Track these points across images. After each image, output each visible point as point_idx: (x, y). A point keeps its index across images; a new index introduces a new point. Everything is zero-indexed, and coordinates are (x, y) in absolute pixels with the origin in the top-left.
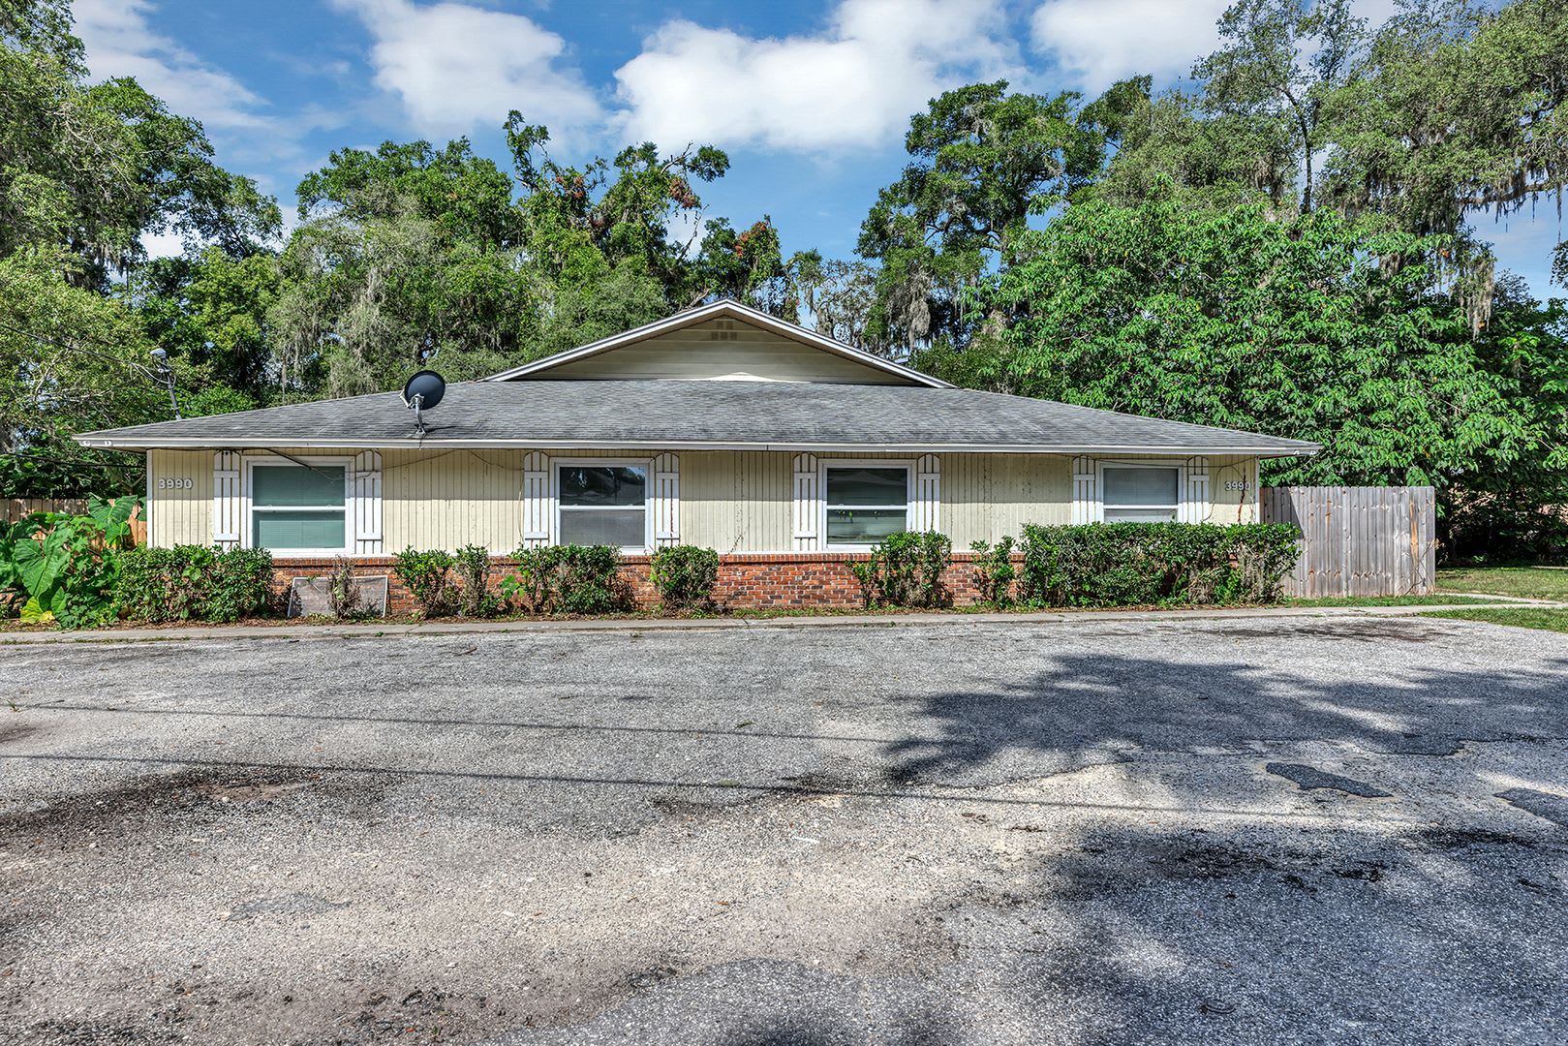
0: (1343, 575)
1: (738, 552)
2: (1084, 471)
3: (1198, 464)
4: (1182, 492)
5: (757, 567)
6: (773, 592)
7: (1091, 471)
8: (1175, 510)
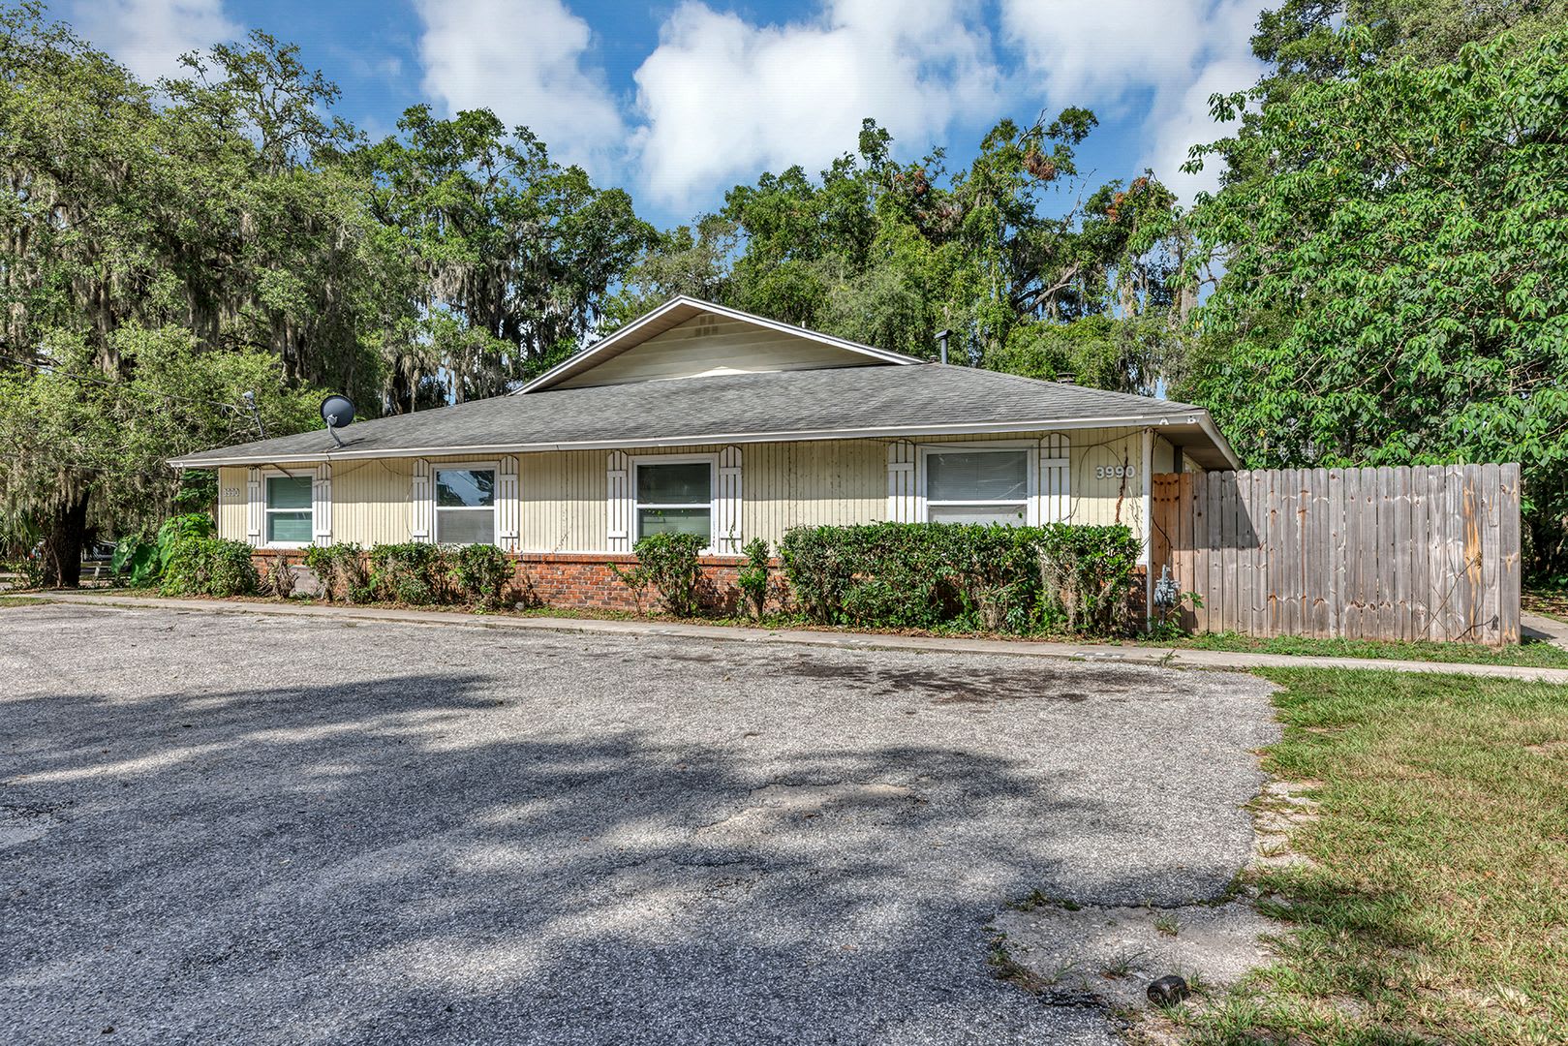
0: (1329, 602)
1: (564, 551)
2: (901, 458)
3: (1055, 443)
4: (1032, 481)
5: (573, 567)
6: (587, 593)
7: (910, 458)
8: (1024, 506)
